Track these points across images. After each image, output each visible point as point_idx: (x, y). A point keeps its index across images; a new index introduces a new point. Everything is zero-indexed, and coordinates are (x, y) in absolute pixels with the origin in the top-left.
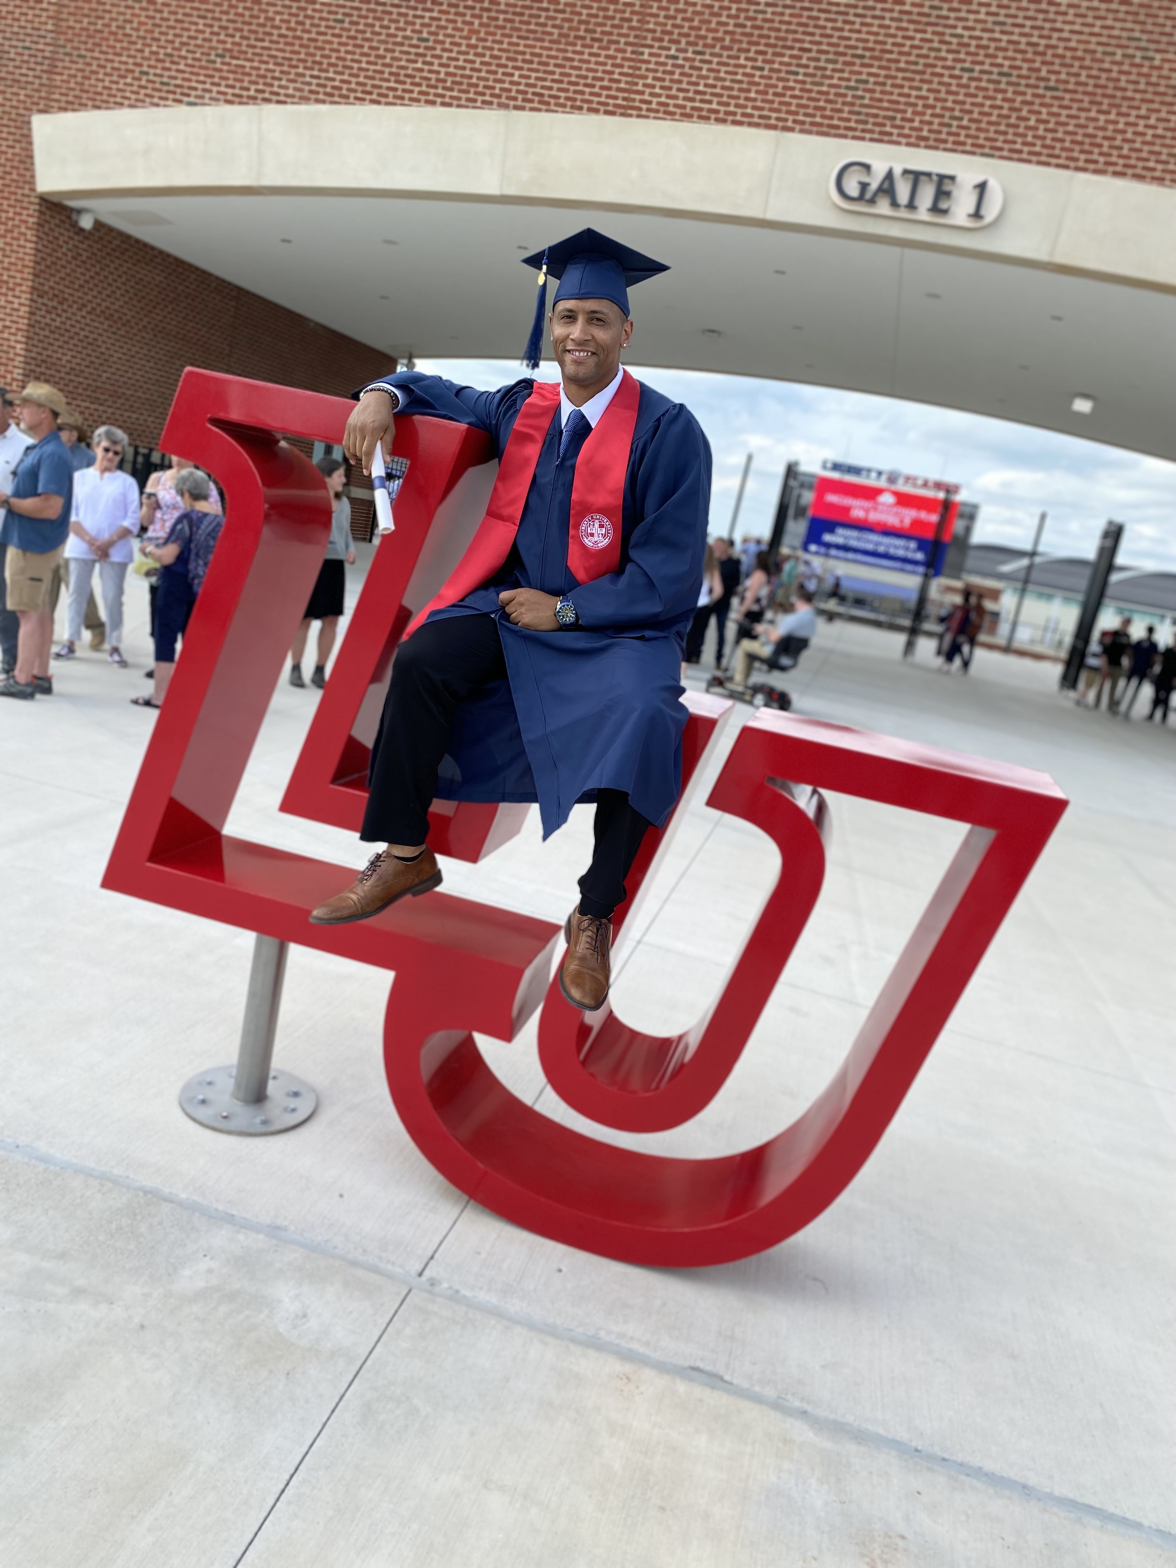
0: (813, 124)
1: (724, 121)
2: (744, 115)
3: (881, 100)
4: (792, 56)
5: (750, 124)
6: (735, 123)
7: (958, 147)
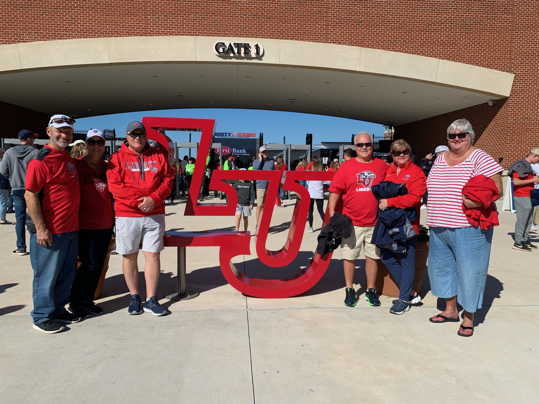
0: (204, 33)
1: (178, 35)
2: (183, 32)
3: (223, 25)
4: (194, 15)
5: (186, 35)
6: (181, 35)
7: (247, 36)
